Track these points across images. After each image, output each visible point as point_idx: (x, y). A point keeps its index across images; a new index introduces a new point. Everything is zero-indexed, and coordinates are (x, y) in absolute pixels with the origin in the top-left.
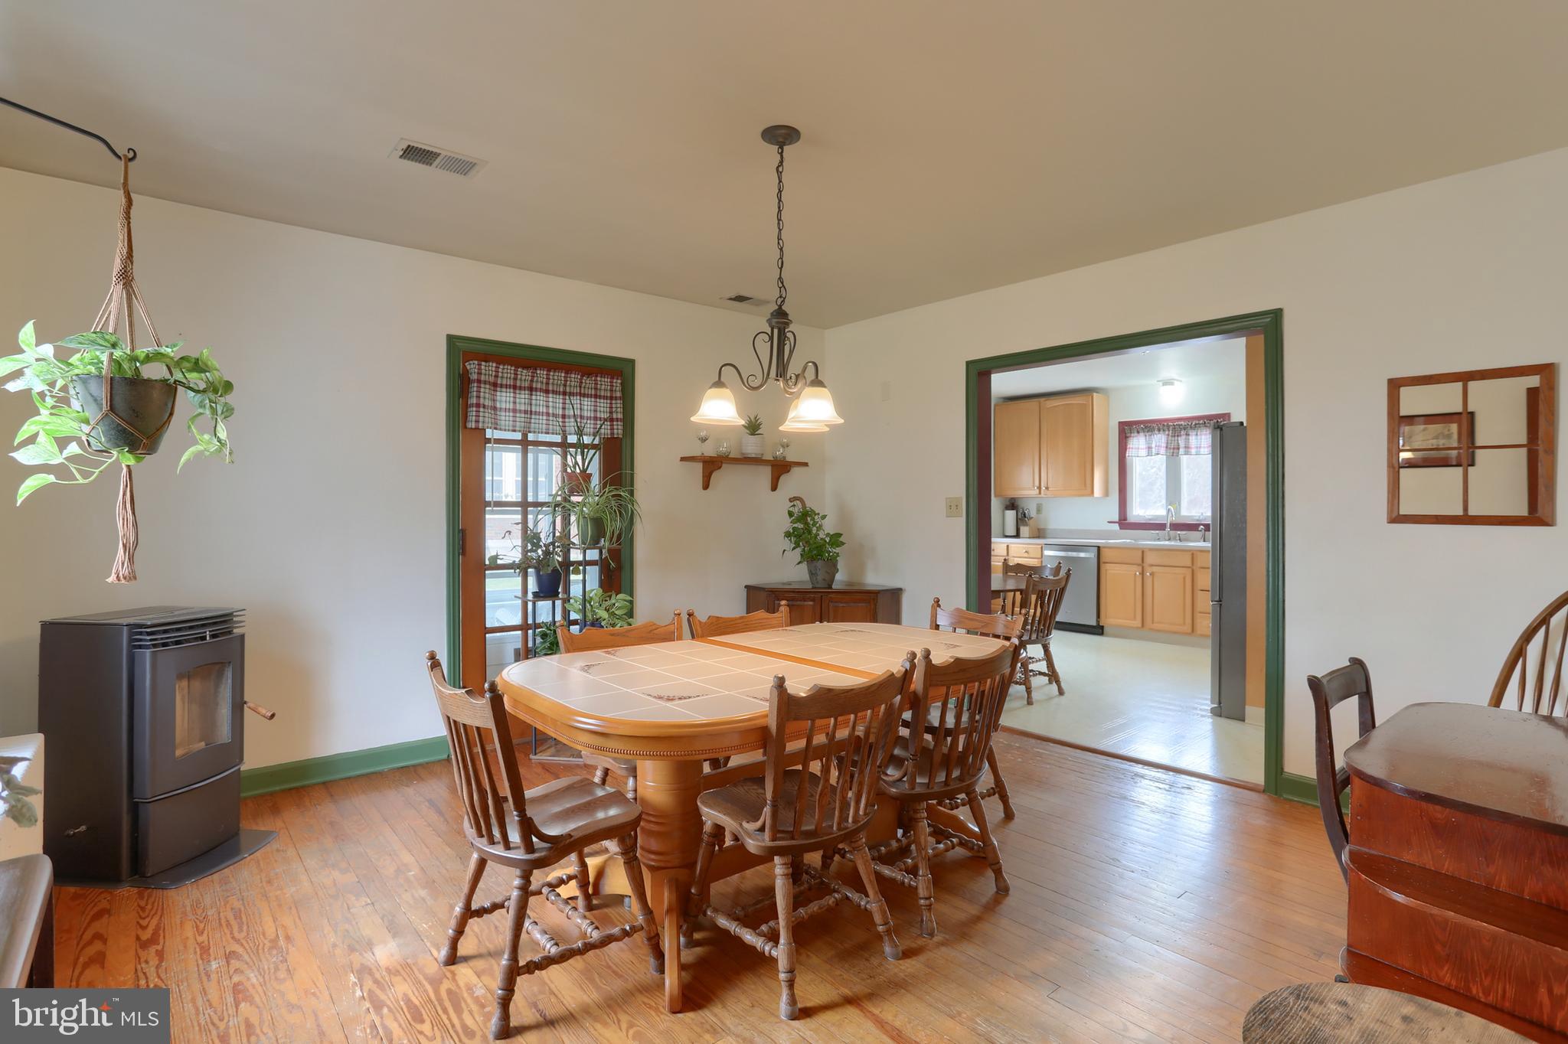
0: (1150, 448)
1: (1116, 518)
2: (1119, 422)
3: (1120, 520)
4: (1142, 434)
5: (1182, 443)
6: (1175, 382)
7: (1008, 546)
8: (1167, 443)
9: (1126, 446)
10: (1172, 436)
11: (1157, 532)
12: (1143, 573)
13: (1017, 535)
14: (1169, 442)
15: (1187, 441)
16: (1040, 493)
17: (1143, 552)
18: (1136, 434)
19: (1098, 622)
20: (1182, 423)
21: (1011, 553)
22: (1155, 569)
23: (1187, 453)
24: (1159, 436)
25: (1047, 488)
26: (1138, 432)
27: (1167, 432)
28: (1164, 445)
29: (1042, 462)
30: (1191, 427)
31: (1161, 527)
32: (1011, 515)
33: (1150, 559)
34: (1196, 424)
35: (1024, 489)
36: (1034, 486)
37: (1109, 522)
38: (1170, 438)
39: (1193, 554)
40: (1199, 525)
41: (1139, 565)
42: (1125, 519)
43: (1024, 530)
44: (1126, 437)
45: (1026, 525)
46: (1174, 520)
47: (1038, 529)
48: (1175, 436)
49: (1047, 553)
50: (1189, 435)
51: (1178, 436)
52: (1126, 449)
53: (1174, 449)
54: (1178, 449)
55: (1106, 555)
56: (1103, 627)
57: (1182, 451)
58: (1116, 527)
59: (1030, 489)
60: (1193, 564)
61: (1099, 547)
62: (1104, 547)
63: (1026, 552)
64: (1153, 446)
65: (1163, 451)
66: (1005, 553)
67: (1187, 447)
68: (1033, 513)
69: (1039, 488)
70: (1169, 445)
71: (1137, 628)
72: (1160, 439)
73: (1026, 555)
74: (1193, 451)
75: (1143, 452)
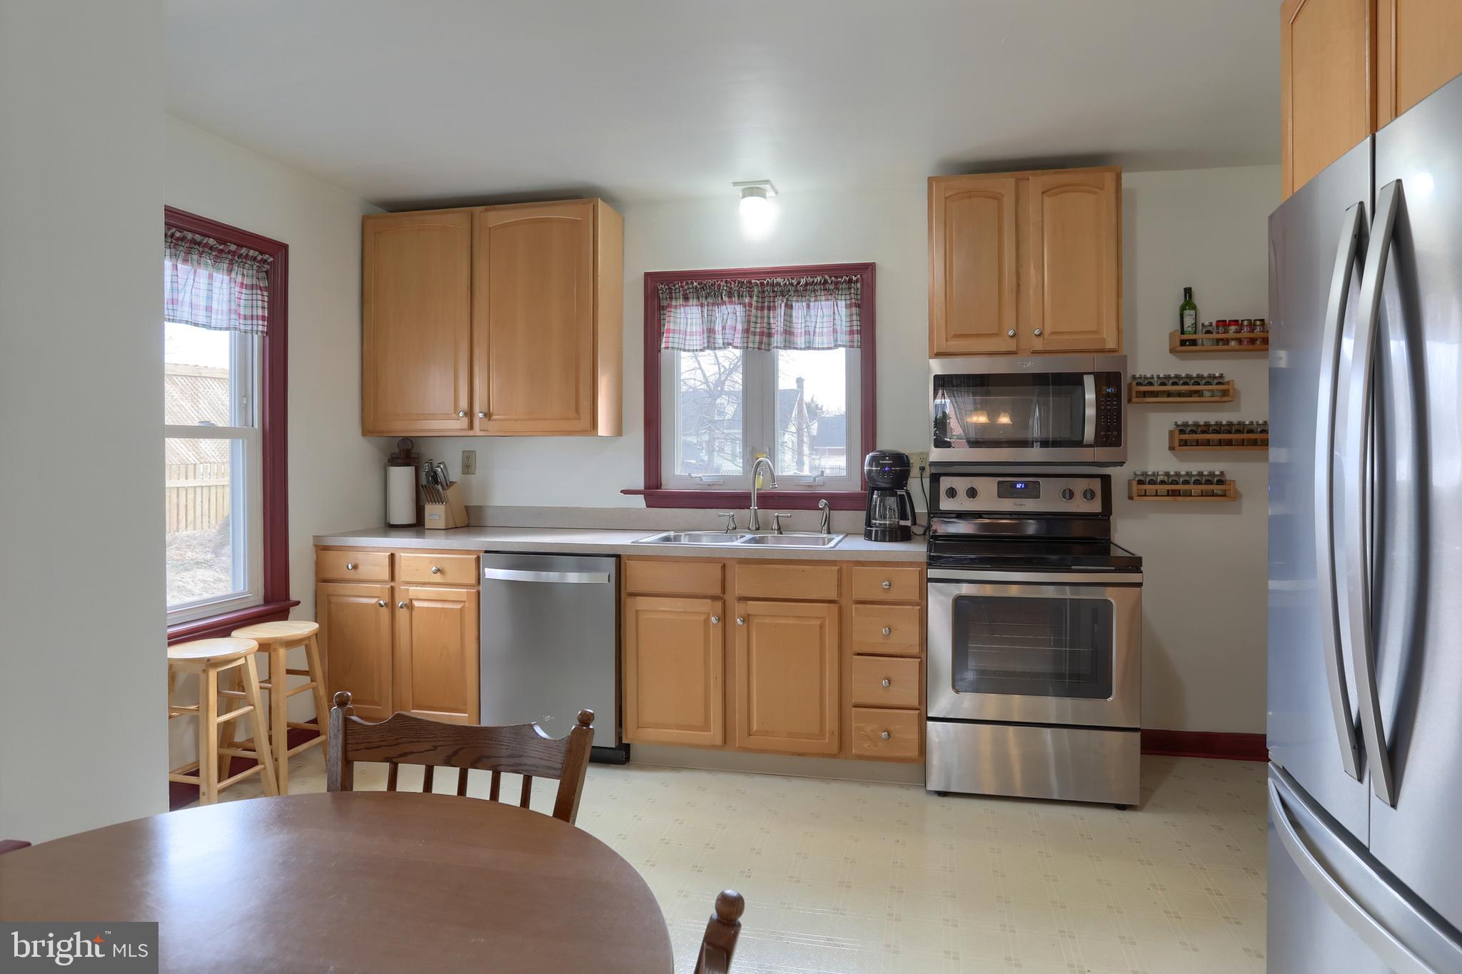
0: (711, 331)
1: (640, 484)
2: (647, 275)
3: (647, 487)
4: (693, 302)
5: (778, 323)
6: (770, 193)
7: (392, 556)
8: (749, 322)
9: (660, 325)
10: (757, 308)
11: (731, 512)
12: (724, 618)
13: (418, 525)
14: (753, 319)
15: (788, 318)
16: (471, 426)
17: (724, 566)
18: (681, 301)
19: (619, 737)
20: (779, 280)
21: (402, 574)
22: (753, 607)
23: (789, 345)
24: (730, 308)
25: (488, 415)
26: (686, 298)
27: (747, 300)
28: (739, 327)
29: (477, 352)
30: (796, 291)
31: (737, 500)
32: (402, 478)
33: (741, 584)
34: (806, 284)
35: (434, 417)
36: (456, 411)
37: (625, 492)
38: (754, 311)
39: (840, 572)
40: (818, 497)
41: (714, 598)
42: (659, 486)
43: (435, 513)
44: (661, 308)
45: (439, 499)
46: (761, 484)
47: (467, 508)
48: (762, 309)
49: (494, 573)
50: (791, 307)
51: (769, 309)
52: (660, 334)
53: (762, 334)
54: (770, 335)
55: (638, 575)
56: (628, 745)
57: (777, 339)
58: (639, 501)
59: (447, 417)
60: (840, 594)
61: (618, 557)
62: (630, 557)
63: (439, 570)
64: (718, 327)
65: (738, 340)
66: (385, 574)
67: (788, 332)
68: (455, 474)
69: (470, 414)
70: (752, 325)
71: (714, 747)
72: (731, 315)
73: (438, 578)
74: (800, 341)
75: (697, 341)
